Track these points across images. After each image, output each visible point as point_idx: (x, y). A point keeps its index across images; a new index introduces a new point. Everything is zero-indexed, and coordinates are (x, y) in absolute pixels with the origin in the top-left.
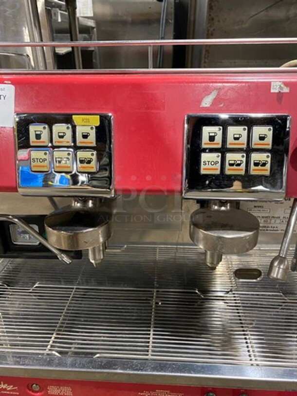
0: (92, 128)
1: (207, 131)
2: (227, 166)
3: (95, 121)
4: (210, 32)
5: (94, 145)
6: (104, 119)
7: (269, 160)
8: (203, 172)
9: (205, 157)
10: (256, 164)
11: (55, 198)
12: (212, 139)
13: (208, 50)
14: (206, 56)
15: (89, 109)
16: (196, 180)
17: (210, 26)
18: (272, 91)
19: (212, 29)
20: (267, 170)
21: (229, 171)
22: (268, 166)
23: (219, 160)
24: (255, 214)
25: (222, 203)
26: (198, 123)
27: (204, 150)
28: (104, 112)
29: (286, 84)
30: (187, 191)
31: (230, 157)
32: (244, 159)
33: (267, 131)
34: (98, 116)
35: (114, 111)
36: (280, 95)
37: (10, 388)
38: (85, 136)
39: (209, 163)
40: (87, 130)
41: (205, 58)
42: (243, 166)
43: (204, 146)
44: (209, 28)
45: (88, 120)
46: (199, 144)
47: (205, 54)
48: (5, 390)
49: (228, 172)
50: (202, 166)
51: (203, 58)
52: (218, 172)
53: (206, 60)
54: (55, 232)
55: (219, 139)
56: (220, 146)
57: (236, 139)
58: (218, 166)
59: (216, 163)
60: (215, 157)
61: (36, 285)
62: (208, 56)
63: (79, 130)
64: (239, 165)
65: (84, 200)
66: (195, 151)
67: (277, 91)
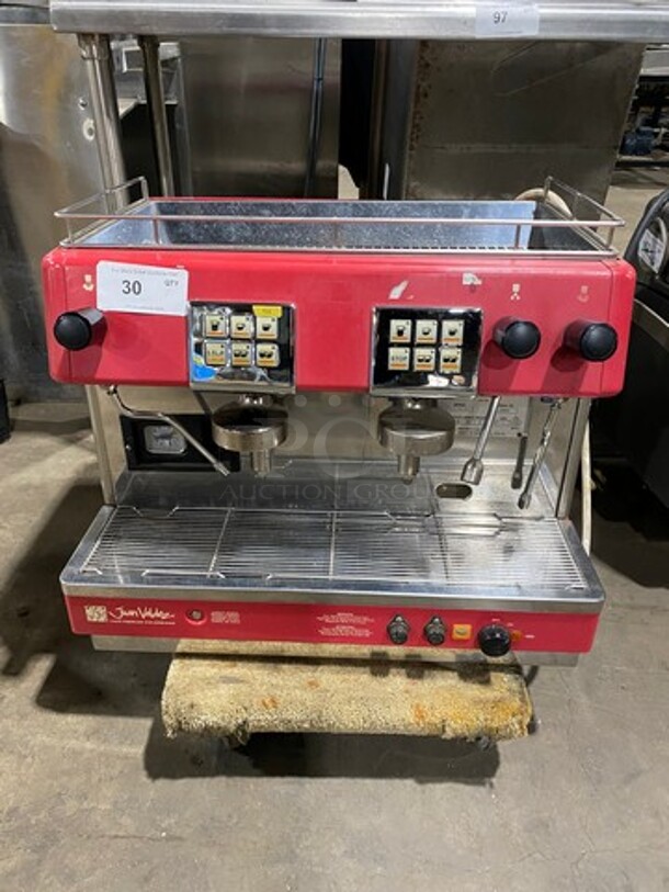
0: (273, 320)
1: (395, 324)
2: (416, 362)
3: (277, 312)
4: (421, 90)
5: (275, 337)
6: (286, 309)
7: (459, 356)
8: (391, 368)
9: (393, 352)
10: (446, 360)
11: (203, 394)
12: (400, 333)
13: (417, 125)
14: (415, 136)
15: (271, 299)
16: (383, 375)
17: (423, 80)
18: (465, 283)
19: (424, 84)
20: (456, 367)
21: (418, 367)
22: (458, 362)
23: (408, 355)
24: (452, 414)
25: (416, 400)
26: (386, 316)
27: (393, 345)
28: (285, 302)
29: (480, 276)
30: (373, 389)
31: (419, 352)
32: (434, 355)
33: (458, 326)
34: (280, 308)
35: (297, 302)
36: (473, 288)
37: (165, 616)
38: (266, 329)
39: (398, 358)
40: (268, 321)
41: (412, 140)
42: (433, 362)
43: (392, 340)
44: (420, 82)
45: (270, 311)
46: (388, 339)
47: (412, 133)
48: (159, 619)
49: (416, 369)
50: (391, 362)
51: (408, 140)
52: (407, 368)
53: (414, 143)
54: (227, 431)
55: (407, 333)
56: (408, 341)
57: (426, 334)
58: (407, 362)
59: (405, 358)
60: (403, 352)
61: (177, 508)
62: (417, 137)
63: (261, 322)
64: (428, 361)
65: (255, 396)
66: (384, 346)
67: (469, 283)
